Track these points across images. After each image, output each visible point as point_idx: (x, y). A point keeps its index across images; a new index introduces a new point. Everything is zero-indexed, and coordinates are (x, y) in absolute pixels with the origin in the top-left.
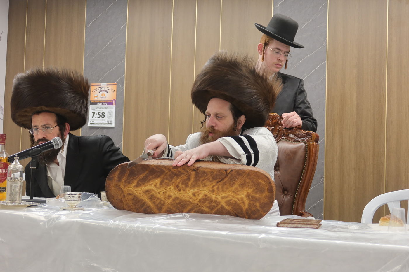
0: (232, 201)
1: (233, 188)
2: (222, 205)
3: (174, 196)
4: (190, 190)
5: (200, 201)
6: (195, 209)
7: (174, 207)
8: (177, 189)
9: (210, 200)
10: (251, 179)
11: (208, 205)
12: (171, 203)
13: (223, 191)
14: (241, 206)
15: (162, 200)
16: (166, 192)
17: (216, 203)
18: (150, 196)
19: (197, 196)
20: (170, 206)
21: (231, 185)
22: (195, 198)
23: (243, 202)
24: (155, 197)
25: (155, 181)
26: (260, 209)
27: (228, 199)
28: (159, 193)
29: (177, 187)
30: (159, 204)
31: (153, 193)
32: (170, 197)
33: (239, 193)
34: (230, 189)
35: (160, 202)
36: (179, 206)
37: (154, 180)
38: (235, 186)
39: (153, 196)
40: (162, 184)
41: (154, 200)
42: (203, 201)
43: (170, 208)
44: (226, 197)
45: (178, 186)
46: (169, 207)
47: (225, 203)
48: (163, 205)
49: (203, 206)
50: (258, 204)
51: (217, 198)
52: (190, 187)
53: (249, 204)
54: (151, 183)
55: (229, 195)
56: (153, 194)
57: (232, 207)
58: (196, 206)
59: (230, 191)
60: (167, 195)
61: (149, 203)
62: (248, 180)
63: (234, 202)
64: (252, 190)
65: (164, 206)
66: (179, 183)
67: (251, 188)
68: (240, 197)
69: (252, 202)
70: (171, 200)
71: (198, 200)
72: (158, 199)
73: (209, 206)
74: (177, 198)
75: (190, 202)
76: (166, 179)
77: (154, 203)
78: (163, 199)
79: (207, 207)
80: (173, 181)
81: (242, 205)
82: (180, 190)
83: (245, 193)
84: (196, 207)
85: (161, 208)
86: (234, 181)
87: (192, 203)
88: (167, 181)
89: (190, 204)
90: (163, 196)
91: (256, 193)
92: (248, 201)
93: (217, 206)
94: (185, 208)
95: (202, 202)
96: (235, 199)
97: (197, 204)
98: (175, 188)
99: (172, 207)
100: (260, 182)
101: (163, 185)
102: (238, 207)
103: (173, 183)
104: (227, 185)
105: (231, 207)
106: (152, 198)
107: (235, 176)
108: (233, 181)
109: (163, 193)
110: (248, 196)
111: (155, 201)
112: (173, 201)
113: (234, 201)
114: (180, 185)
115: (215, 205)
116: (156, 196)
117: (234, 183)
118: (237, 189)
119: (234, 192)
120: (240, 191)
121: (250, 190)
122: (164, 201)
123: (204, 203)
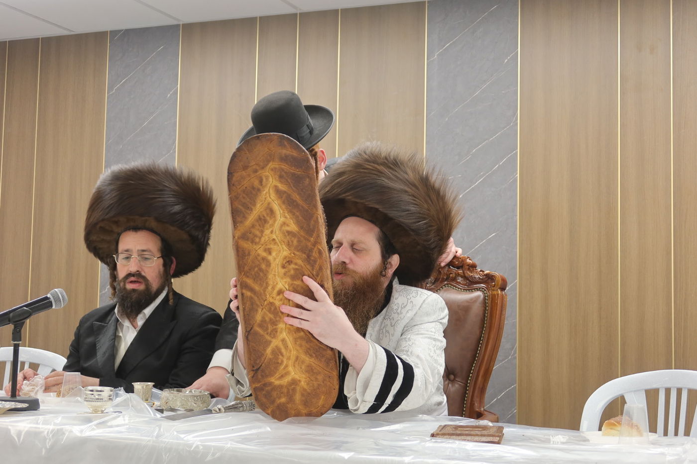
0: (280, 357)
1: (303, 356)
2: (270, 342)
3: (270, 258)
4: (287, 284)
5: (271, 304)
6: (256, 298)
7: (253, 262)
8: (285, 262)
9: (277, 321)
10: (323, 382)
11: (267, 319)
12: (259, 255)
13: (296, 340)
14: (275, 373)
15: (260, 238)
16: (275, 243)
17: (272, 331)
18: (264, 217)
19: (278, 297)
20: (253, 253)
21: (307, 352)
22: (274, 296)
23: (282, 376)
24: (263, 227)
25: (292, 222)
26: (276, 404)
27: (283, 350)
28: (272, 232)
29: (288, 261)
30: (253, 234)
31: (271, 222)
32: (269, 251)
33: (296, 366)
34: (301, 351)
35: (256, 236)
36: (256, 269)
37: (294, 219)
38: (307, 359)
39: (265, 222)
40: (288, 235)
41: (258, 225)
42: (273, 309)
43: (249, 254)
44: (286, 347)
45: (290, 262)
46: (251, 253)
47: (276, 346)
48: (253, 242)
49: (264, 310)
50: (283, 400)
51: (281, 332)
52: (292, 284)
53: (281, 387)
54: (286, 214)
55: (291, 351)
56: (269, 222)
57: (270, 359)
58: (262, 298)
59: (297, 351)
60: (272, 246)
61: (252, 218)
62: (320, 377)
63: (280, 361)
64: (306, 387)
65: (251, 244)
66: (296, 264)
67: (308, 384)
68: (290, 369)
69: (285, 390)
70: (264, 254)
71: (271, 300)
72: (262, 232)
73: (265, 321)
74: (268, 264)
75: (267, 287)
76: (299, 241)
77: (253, 226)
78: (263, 239)
79: (263, 318)
80: (297, 253)
81: (277, 375)
82: (283, 267)
83: (297, 377)
84: (259, 299)
85: (248, 239)
86: (316, 356)
87: (264, 291)
88: (295, 242)
89: (263, 288)
90: (267, 239)
91: (303, 395)
92: (285, 384)
93: (267, 334)
94: (254, 280)
95: (270, 309)
96: (285, 363)
97: (266, 300)
98: (285, 258)
99: (251, 257)
100: (320, 398)
101: (288, 237)
102: (273, 368)
103: (294, 254)
104: (307, 345)
105: (271, 357)
106: (262, 221)
107: (323, 356)
108: (315, 354)
109: (274, 240)
110: (294, 382)
111: (258, 227)
112: (264, 259)
113: (282, 361)
114: (293, 266)
115: (269, 331)
116: (265, 228)
117: (311, 356)
118: (303, 362)
119: (297, 358)
120: (301, 368)
121: (305, 384)
122: (259, 242)
123: (270, 311)
